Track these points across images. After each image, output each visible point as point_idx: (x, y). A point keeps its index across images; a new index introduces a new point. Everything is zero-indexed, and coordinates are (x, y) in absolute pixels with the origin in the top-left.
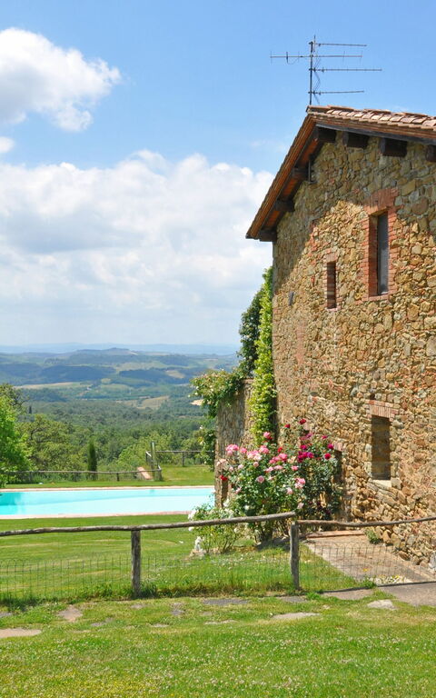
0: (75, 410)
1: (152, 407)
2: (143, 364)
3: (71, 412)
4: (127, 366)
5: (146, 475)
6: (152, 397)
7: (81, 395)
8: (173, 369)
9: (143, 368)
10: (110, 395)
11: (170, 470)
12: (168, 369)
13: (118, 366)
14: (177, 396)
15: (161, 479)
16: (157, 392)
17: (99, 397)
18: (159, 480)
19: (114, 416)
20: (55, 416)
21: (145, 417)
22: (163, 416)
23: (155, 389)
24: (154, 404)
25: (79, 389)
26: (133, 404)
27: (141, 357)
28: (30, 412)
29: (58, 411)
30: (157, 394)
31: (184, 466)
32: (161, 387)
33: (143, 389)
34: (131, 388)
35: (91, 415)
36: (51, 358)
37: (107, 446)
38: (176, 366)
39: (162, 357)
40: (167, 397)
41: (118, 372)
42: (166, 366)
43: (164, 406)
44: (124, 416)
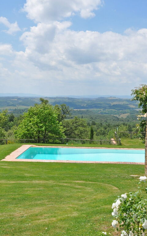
0: (97, 117)
1: (124, 117)
2: (121, 102)
3: (96, 118)
4: (115, 103)
5: (114, 142)
6: (124, 114)
7: (99, 112)
8: (131, 104)
9: (121, 104)
10: (109, 113)
11: (125, 140)
12: (129, 104)
13: (112, 103)
14: (132, 114)
15: (120, 144)
16: (125, 112)
17: (105, 113)
18: (120, 145)
19: (110, 120)
20: (90, 119)
21: (121, 120)
22: (127, 120)
23: (125, 111)
24: (124, 116)
25: (99, 111)
26: (117, 116)
27: (120, 100)
28: (82, 118)
29: (91, 118)
30: (125, 113)
31: (131, 139)
32: (127, 110)
33: (121, 111)
34: (116, 111)
35: (103, 119)
36: (89, 100)
37: (106, 130)
38: (132, 103)
39: (127, 100)
40: (129, 114)
41: (112, 105)
42: (129, 103)
43: (128, 117)
44: (114, 120)
